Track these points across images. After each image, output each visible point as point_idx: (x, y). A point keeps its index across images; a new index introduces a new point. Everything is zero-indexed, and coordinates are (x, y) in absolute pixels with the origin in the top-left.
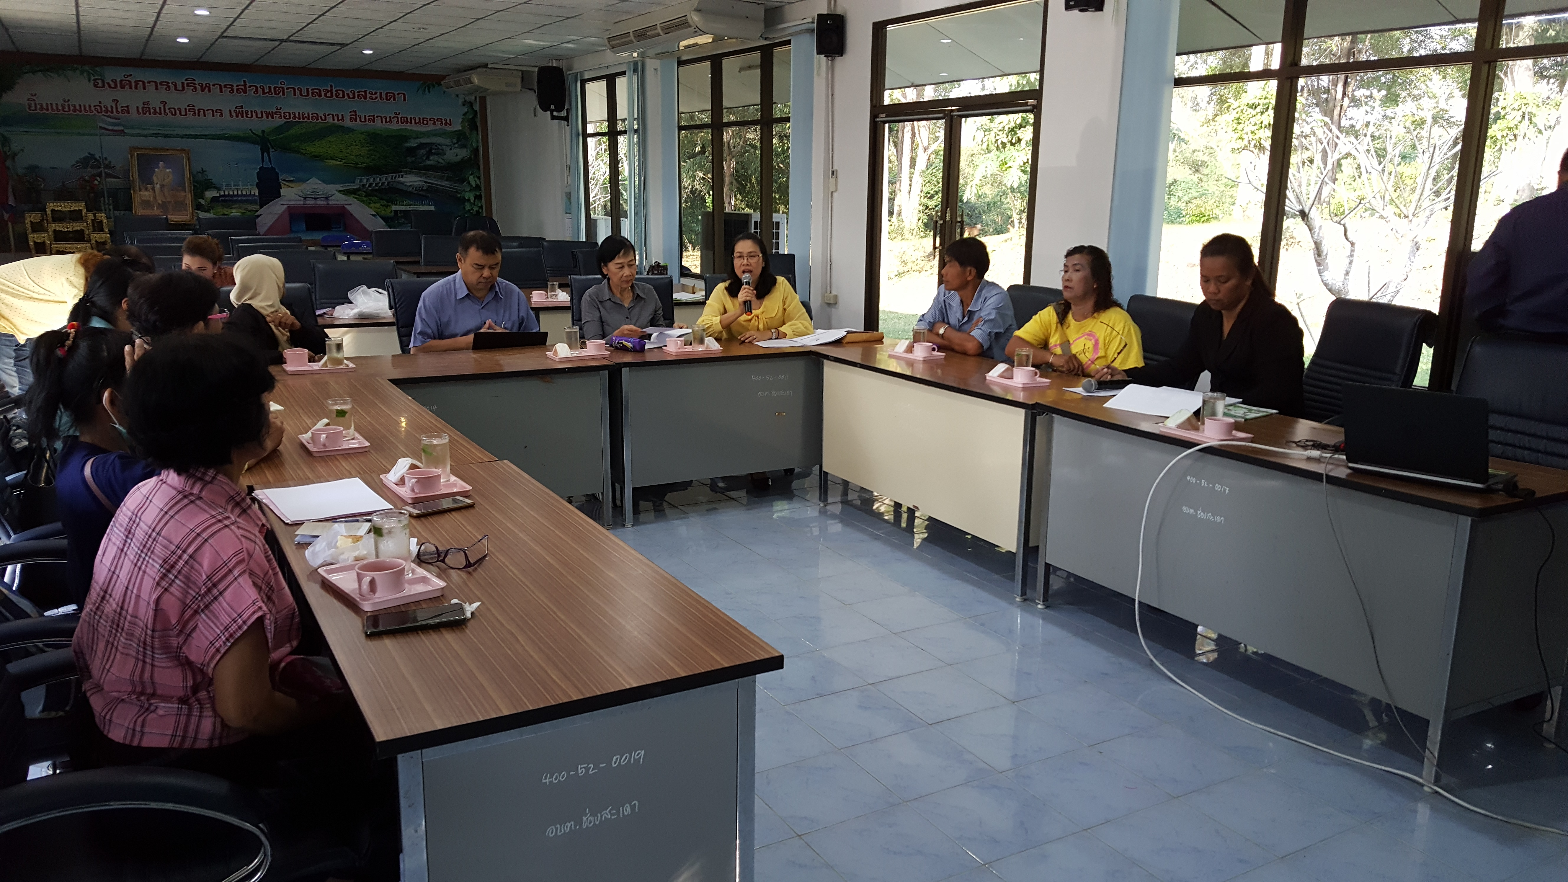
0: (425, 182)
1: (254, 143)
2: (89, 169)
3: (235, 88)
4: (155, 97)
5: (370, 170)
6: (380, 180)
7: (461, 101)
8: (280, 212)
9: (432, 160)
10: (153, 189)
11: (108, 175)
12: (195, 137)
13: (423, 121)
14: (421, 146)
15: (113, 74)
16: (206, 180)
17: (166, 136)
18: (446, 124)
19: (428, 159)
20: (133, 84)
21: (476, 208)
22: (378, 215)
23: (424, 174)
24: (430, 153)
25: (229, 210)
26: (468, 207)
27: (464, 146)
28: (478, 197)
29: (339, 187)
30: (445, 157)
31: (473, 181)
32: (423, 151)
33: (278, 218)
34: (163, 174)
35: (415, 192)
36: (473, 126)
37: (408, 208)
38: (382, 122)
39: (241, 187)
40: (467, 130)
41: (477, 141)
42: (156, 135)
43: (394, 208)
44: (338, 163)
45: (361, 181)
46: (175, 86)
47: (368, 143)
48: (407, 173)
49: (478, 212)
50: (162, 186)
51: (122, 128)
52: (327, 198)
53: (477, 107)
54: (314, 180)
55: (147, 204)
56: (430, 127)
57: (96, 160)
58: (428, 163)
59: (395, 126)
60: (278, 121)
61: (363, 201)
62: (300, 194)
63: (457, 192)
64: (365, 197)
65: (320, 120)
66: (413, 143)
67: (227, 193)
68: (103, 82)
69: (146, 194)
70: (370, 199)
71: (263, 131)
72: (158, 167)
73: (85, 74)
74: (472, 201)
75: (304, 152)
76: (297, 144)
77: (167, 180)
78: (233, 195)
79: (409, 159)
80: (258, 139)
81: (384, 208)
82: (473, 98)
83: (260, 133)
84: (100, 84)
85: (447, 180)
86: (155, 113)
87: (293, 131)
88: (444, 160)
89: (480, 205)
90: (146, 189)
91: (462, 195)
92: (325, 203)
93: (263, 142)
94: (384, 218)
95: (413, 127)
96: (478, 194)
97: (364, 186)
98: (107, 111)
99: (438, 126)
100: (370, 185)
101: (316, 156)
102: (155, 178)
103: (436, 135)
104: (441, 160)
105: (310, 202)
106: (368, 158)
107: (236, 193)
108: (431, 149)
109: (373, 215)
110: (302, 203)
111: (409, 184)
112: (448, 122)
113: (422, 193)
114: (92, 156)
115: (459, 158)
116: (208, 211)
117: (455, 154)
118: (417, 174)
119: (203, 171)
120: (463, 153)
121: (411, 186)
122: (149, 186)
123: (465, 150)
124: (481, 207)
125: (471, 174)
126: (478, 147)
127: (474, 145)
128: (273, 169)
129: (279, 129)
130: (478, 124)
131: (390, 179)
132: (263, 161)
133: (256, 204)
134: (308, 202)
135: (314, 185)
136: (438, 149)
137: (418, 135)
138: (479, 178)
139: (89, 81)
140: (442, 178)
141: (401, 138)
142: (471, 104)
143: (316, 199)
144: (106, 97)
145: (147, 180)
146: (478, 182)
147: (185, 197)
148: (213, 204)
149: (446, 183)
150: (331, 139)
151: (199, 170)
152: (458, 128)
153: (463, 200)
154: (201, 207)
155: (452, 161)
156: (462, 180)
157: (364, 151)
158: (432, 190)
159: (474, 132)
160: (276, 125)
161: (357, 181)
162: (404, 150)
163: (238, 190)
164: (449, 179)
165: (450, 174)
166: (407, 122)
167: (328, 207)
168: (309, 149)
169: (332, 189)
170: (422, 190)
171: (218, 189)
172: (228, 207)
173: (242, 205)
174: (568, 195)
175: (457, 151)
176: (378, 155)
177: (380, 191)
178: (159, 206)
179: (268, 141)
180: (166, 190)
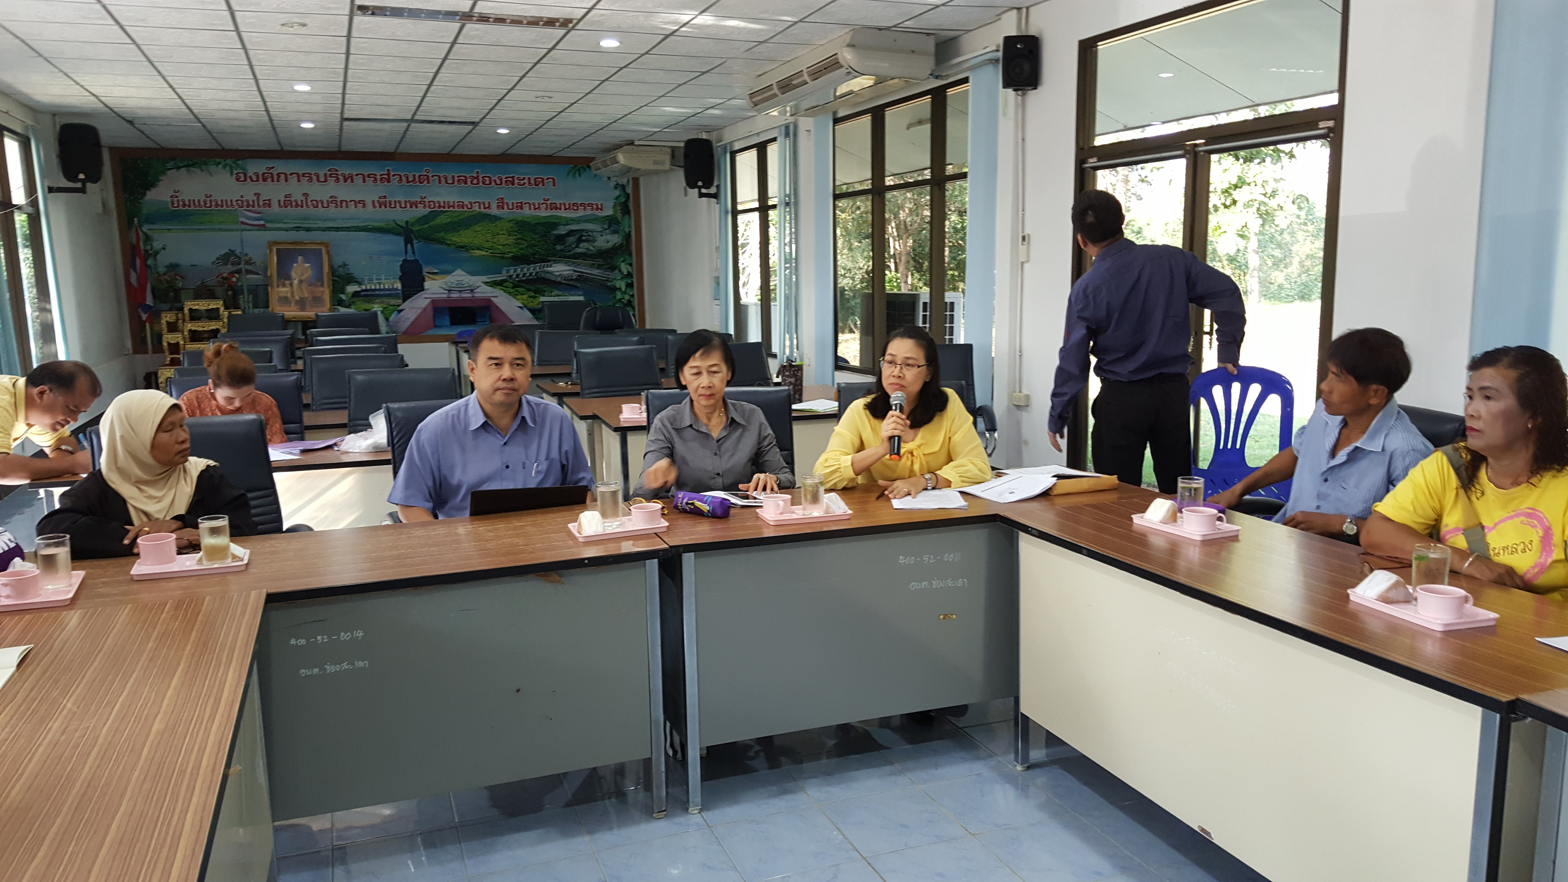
0: (574, 271)
1: (397, 234)
2: (229, 266)
3: (378, 177)
4: (296, 189)
5: (519, 260)
6: (528, 270)
7: (612, 184)
8: (424, 306)
9: (583, 248)
10: (291, 285)
11: (249, 272)
12: (337, 229)
13: (575, 206)
14: (571, 233)
15: (255, 167)
16: (347, 274)
17: (308, 230)
18: (597, 209)
19: (577, 246)
20: (275, 177)
21: (627, 297)
22: (525, 307)
23: (574, 263)
24: (580, 240)
25: (371, 306)
26: (619, 295)
27: (615, 232)
28: (630, 285)
29: (485, 278)
30: (596, 244)
31: (624, 268)
32: (572, 239)
33: (421, 313)
34: (301, 270)
35: (564, 282)
36: (626, 211)
37: (556, 299)
38: (530, 209)
39: (383, 281)
40: (619, 215)
41: (630, 226)
42: (297, 229)
43: (542, 299)
44: (484, 253)
45: (508, 271)
46: (318, 177)
47: (515, 231)
48: (555, 262)
49: (630, 302)
50: (301, 282)
51: (262, 222)
52: (472, 291)
53: (629, 190)
54: (459, 272)
55: (284, 300)
56: (581, 213)
57: (236, 255)
58: (578, 250)
59: (544, 213)
60: (422, 211)
61: (510, 293)
62: (445, 286)
63: (607, 281)
64: (512, 288)
65: (466, 209)
66: (562, 230)
67: (368, 288)
68: (245, 175)
69: (284, 291)
70: (517, 291)
71: (407, 222)
72: (297, 262)
73: (228, 168)
74: (623, 289)
75: (449, 242)
76: (442, 234)
77: (305, 276)
78: (375, 290)
79: (558, 247)
80: (401, 230)
81: (531, 299)
82: (625, 180)
83: (403, 224)
84: (242, 178)
85: (597, 268)
86: (297, 206)
87: (438, 221)
88: (594, 247)
89: (631, 293)
90: (284, 286)
91: (612, 284)
92: (470, 295)
93: (406, 233)
94: (532, 311)
95: (563, 214)
96: (630, 282)
97: (511, 276)
98: (248, 206)
99: (589, 212)
100: (518, 276)
101: (463, 247)
102: (293, 274)
103: (586, 221)
104: (592, 248)
105: (454, 295)
106: (515, 247)
107: (378, 287)
108: (581, 236)
109: (520, 307)
110: (445, 296)
111: (557, 274)
112: (600, 207)
113: (571, 283)
114: (232, 253)
115: (610, 245)
116: (348, 307)
117: (607, 240)
118: (566, 263)
119: (345, 265)
120: (615, 239)
121: (559, 275)
122: (287, 282)
123: (617, 235)
124: (632, 296)
125: (623, 261)
126: (630, 232)
127: (627, 230)
128: (417, 261)
129: (424, 219)
130: (631, 208)
131: (538, 269)
132: (406, 253)
133: (399, 298)
134: (452, 295)
135: (459, 277)
136: (589, 235)
137: (568, 221)
138: (631, 265)
139: (232, 174)
140: (592, 266)
141: (550, 225)
142: (623, 187)
143: (460, 291)
144: (248, 192)
145: (284, 275)
146: (630, 270)
147: (323, 292)
148: (355, 299)
149: (596, 272)
150: (477, 228)
151: (341, 264)
152: (608, 212)
153: (614, 289)
154: (341, 303)
155: (603, 248)
156: (613, 268)
157: (511, 240)
158: (582, 279)
159: (627, 217)
160: (420, 215)
161: (504, 272)
162: (553, 238)
163: (380, 284)
164: (599, 267)
165: (601, 261)
166: (556, 208)
167: (474, 300)
168: (454, 239)
169: (478, 281)
170: (571, 280)
171: (360, 283)
172: (369, 302)
173: (384, 299)
174: (717, 280)
175: (609, 237)
176: (526, 244)
177: (528, 281)
178: (297, 302)
179: (412, 231)
180: (304, 286)
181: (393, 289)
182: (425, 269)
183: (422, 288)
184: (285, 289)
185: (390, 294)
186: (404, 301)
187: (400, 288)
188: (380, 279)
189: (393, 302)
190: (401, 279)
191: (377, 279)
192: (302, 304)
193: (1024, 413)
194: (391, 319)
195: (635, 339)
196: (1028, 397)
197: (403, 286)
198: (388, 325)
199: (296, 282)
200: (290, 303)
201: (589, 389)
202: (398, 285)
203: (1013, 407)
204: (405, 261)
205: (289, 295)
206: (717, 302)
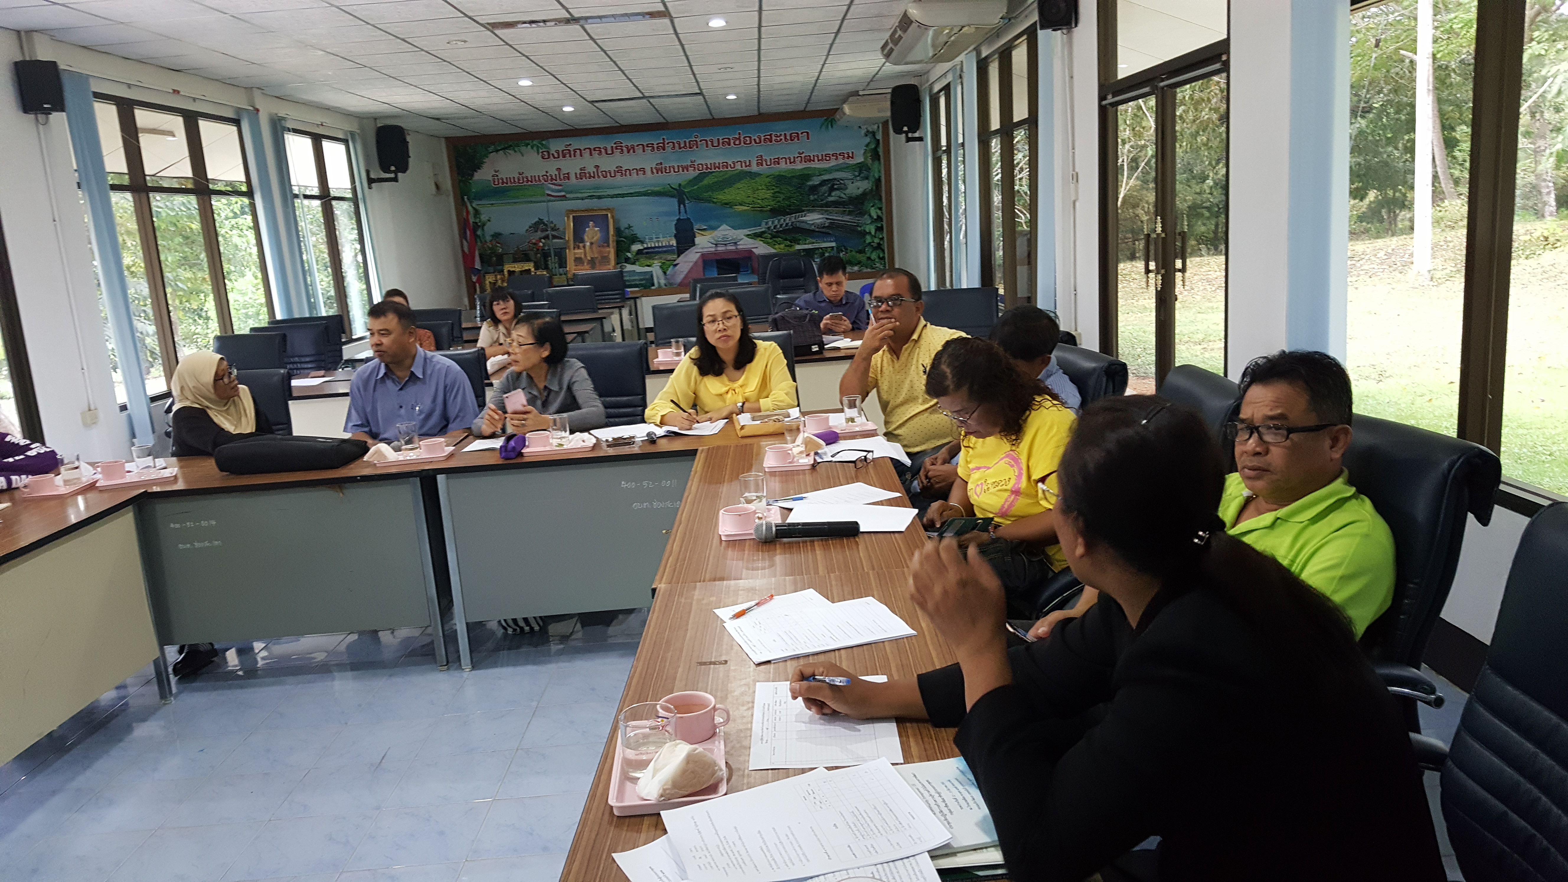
0: (827, 219)
1: (672, 196)
2: (539, 233)
3: (655, 146)
4: (589, 163)
5: (776, 212)
6: (785, 220)
7: (863, 132)
8: (695, 260)
9: (834, 196)
10: (584, 247)
11: (554, 237)
12: (620, 196)
13: (826, 157)
14: (823, 183)
15: (556, 146)
16: (631, 235)
17: (599, 197)
18: (849, 157)
19: (830, 195)
20: (572, 153)
21: (876, 241)
23: (826, 211)
24: (832, 189)
25: (652, 262)
26: (868, 239)
27: (867, 178)
28: (879, 229)
29: (747, 231)
30: (847, 192)
31: (874, 213)
32: (825, 188)
33: (693, 266)
34: (592, 234)
37: (810, 246)
38: (786, 163)
39: (661, 239)
40: (870, 161)
41: (879, 172)
42: (591, 197)
43: (798, 247)
44: (745, 208)
45: (767, 223)
46: (606, 150)
47: (773, 185)
48: (809, 211)
49: (879, 244)
50: (592, 244)
51: (563, 194)
52: (735, 243)
53: (879, 136)
54: (724, 227)
56: (833, 163)
57: (544, 223)
58: (830, 199)
59: (799, 166)
60: (692, 174)
61: (768, 243)
62: (712, 241)
63: (858, 226)
64: (771, 238)
65: (729, 168)
66: (816, 181)
67: (649, 246)
68: (548, 152)
70: (775, 240)
71: (680, 185)
72: (588, 227)
73: (535, 148)
74: (873, 233)
75: (715, 200)
76: (710, 193)
77: (595, 238)
78: (655, 247)
79: (812, 198)
80: (675, 192)
81: (788, 248)
82: (876, 127)
83: (677, 187)
84: (547, 155)
85: (848, 215)
86: (590, 177)
87: (706, 182)
88: (845, 194)
89: (881, 237)
91: (862, 228)
92: (734, 248)
93: (679, 194)
95: (816, 165)
96: (879, 225)
97: (769, 228)
98: (552, 179)
99: (841, 161)
100: (775, 227)
101: (726, 204)
102: (586, 238)
103: (838, 170)
104: (843, 196)
105: (721, 248)
106: (773, 200)
107: (657, 245)
108: (833, 185)
110: (713, 249)
111: (812, 222)
112: (851, 155)
114: (541, 221)
115: (860, 191)
116: (633, 264)
117: (857, 187)
118: (819, 212)
119: (630, 227)
120: (865, 185)
121: (813, 224)
122: (581, 245)
123: (866, 182)
124: (882, 239)
125: (873, 206)
126: (880, 177)
127: (877, 176)
128: (689, 219)
129: (694, 181)
130: (881, 154)
131: (793, 220)
132: (680, 213)
133: (674, 254)
134: (719, 249)
135: (725, 231)
136: (841, 184)
137: (822, 172)
138: (880, 209)
139: (538, 153)
140: (843, 213)
141: (805, 176)
142: (873, 134)
143: (726, 245)
144: (551, 167)
146: (880, 213)
147: (609, 252)
148: (639, 256)
149: (847, 218)
150: (739, 185)
151: (627, 226)
152: (859, 159)
153: (864, 233)
154: (627, 260)
155: (854, 195)
156: (863, 213)
157: (769, 194)
158: (833, 226)
159: (876, 163)
160: (691, 177)
161: (763, 224)
162: (807, 189)
163: (658, 242)
164: (850, 213)
165: (851, 208)
166: (810, 161)
167: (737, 252)
168: (720, 197)
169: (741, 234)
170: (824, 227)
171: (642, 242)
172: (650, 258)
173: (661, 255)
175: (859, 184)
176: (782, 196)
177: (784, 232)
178: (589, 262)
179: (684, 193)
180: (594, 247)
181: (669, 246)
182: (696, 227)
183: (693, 244)
185: (668, 250)
186: (679, 256)
187: (675, 244)
189: (670, 257)
190: (675, 236)
192: (593, 263)
194: (668, 273)
197: (677, 243)
198: (666, 279)
202: (674, 242)
204: (679, 220)
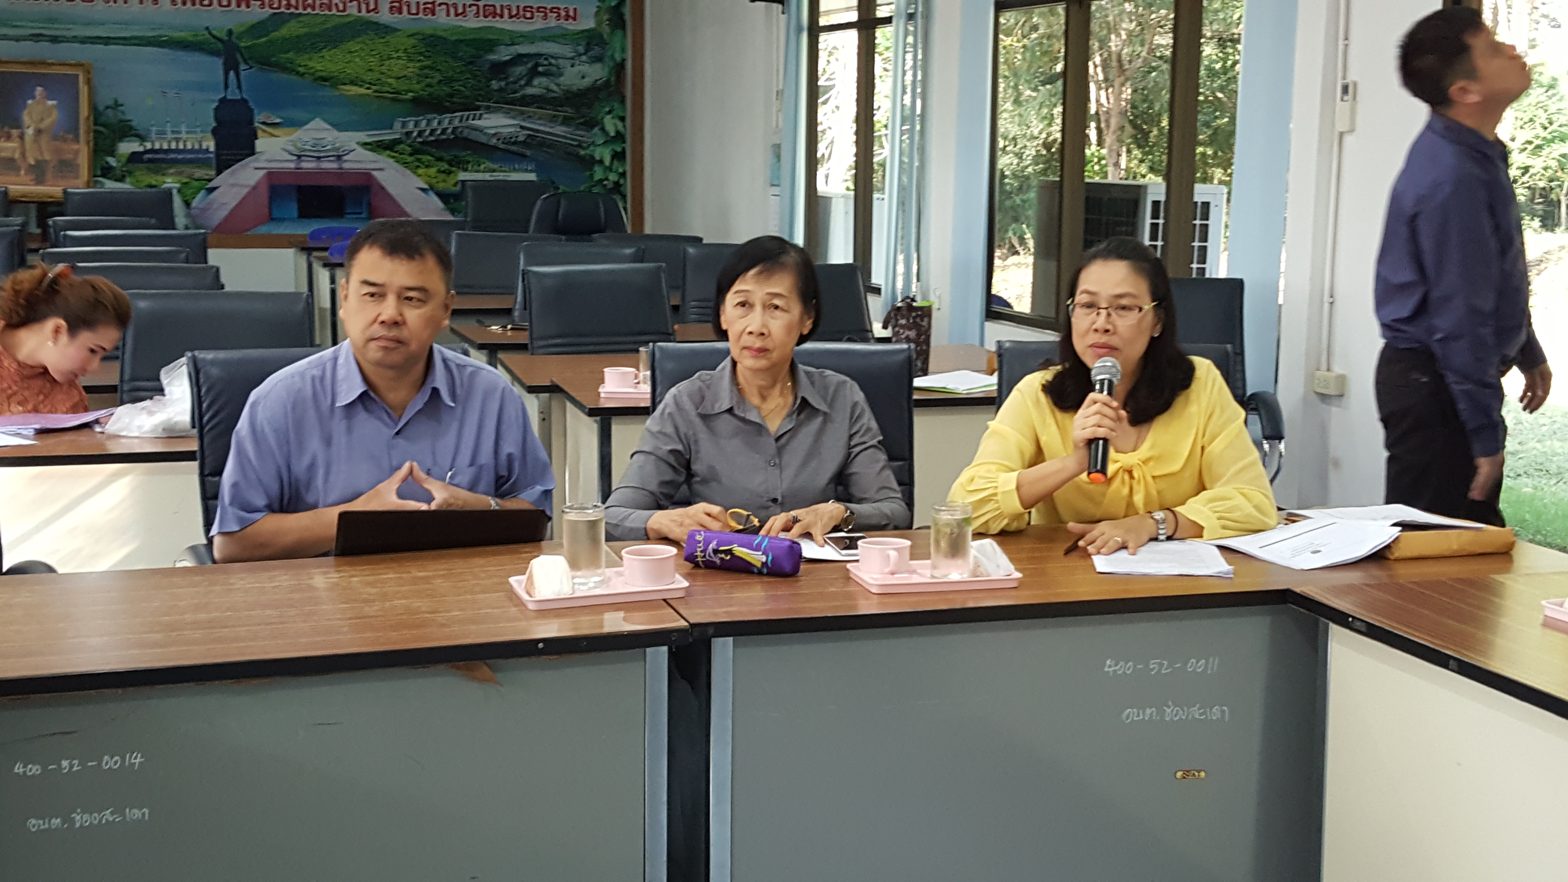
0: (522, 127)
1: (212, 52)
6: (439, 123)
8: (252, 182)
9: (538, 86)
10: (21, 137)
12: (107, 41)
13: (525, 12)
14: (519, 59)
16: (122, 121)
17: (55, 40)
18: (567, 17)
19: (529, 83)
21: (613, 177)
22: (432, 188)
23: (522, 113)
24: (534, 73)
25: (160, 178)
26: (598, 173)
27: (599, 59)
28: (619, 156)
29: (363, 136)
30: (562, 80)
31: (610, 125)
32: (520, 70)
33: (249, 193)
34: (40, 111)
35: (502, 146)
36: (617, 20)
37: (487, 176)
38: (448, 15)
39: (184, 136)
40: (606, 29)
41: (623, 50)
42: (37, 38)
43: (463, 176)
44: (362, 91)
45: (404, 124)
47: (421, 54)
48: (489, 110)
49: (617, 184)
50: (39, 132)
52: (339, 157)
54: (318, 123)
55: (8, 165)
56: (538, 24)
58: (530, 91)
59: (472, 22)
60: (257, 13)
61: (405, 164)
62: (291, 148)
63: (579, 146)
64: (411, 155)
65: (334, 11)
66: (503, 54)
67: (157, 146)
69: (9, 147)
70: (419, 160)
71: (230, 32)
72: (34, 98)
74: (607, 162)
75: (301, 69)
76: (290, 55)
77: (48, 122)
78: (169, 151)
79: (495, 85)
80: (220, 45)
81: (443, 176)
83: (223, 35)
85: (563, 124)
87: (284, 31)
88: (558, 85)
89: (621, 170)
90: (9, 138)
91: (588, 152)
92: (335, 166)
93: (227, 50)
94: (444, 197)
95: (505, 24)
96: (619, 149)
97: (408, 134)
99: (552, 22)
100: (420, 134)
101: (325, 79)
102: (26, 119)
103: (547, 39)
104: (554, 87)
105: (308, 165)
106: (418, 83)
107: (173, 146)
108: (535, 65)
109: (423, 190)
110: (292, 165)
111: (492, 131)
112: (571, 14)
113: (514, 148)
115: (587, 82)
116: (121, 179)
117: (581, 74)
118: (507, 113)
119: (117, 105)
120: (596, 73)
121: (495, 134)
122: (15, 132)
123: (598, 66)
124: (623, 175)
125: (609, 112)
126: (624, 60)
127: (618, 57)
128: (245, 101)
129: (259, 28)
130: (628, 17)
131: (456, 123)
132: (226, 86)
133: (210, 167)
134: (304, 165)
135: (317, 132)
136: (550, 64)
137: (515, 38)
138: (622, 119)
140: (553, 119)
141: (482, 44)
143: (319, 158)
145: (10, 119)
146: (621, 128)
147: (77, 152)
148: (131, 167)
149: (560, 130)
150: (353, 46)
151: (111, 103)
152: (589, 24)
153: (591, 162)
154: (107, 172)
155: (575, 88)
156: (591, 124)
157: (412, 69)
158: (534, 141)
159: (619, 33)
160: (254, 20)
161: (397, 125)
162: (487, 66)
163: (177, 140)
164: (566, 121)
165: (569, 111)
166: (494, 14)
167: (341, 174)
168: (311, 64)
169: (351, 139)
170: (515, 143)
171: (142, 138)
172: (157, 172)
173: (182, 168)
174: (777, 150)
175: (585, 68)
176: (438, 77)
177: (438, 144)
178: (31, 168)
179: (238, 49)
180: (44, 139)
181: (200, 151)
182: (259, 117)
183: (252, 152)
184: (10, 145)
185: (196, 159)
186: (219, 173)
187: (212, 149)
188: (179, 132)
189: (199, 173)
190: (214, 132)
191: (173, 132)
192: (39, 172)
193: (1334, 409)
194: (194, 204)
195: (628, 251)
196: (1342, 380)
197: (217, 145)
198: (188, 215)
199: (30, 132)
200: (18, 169)
201: (542, 338)
202: (210, 144)
203: (1316, 400)
204: (223, 101)
205: (17, 155)
206: (776, 190)
